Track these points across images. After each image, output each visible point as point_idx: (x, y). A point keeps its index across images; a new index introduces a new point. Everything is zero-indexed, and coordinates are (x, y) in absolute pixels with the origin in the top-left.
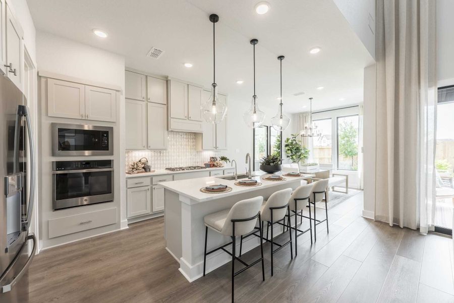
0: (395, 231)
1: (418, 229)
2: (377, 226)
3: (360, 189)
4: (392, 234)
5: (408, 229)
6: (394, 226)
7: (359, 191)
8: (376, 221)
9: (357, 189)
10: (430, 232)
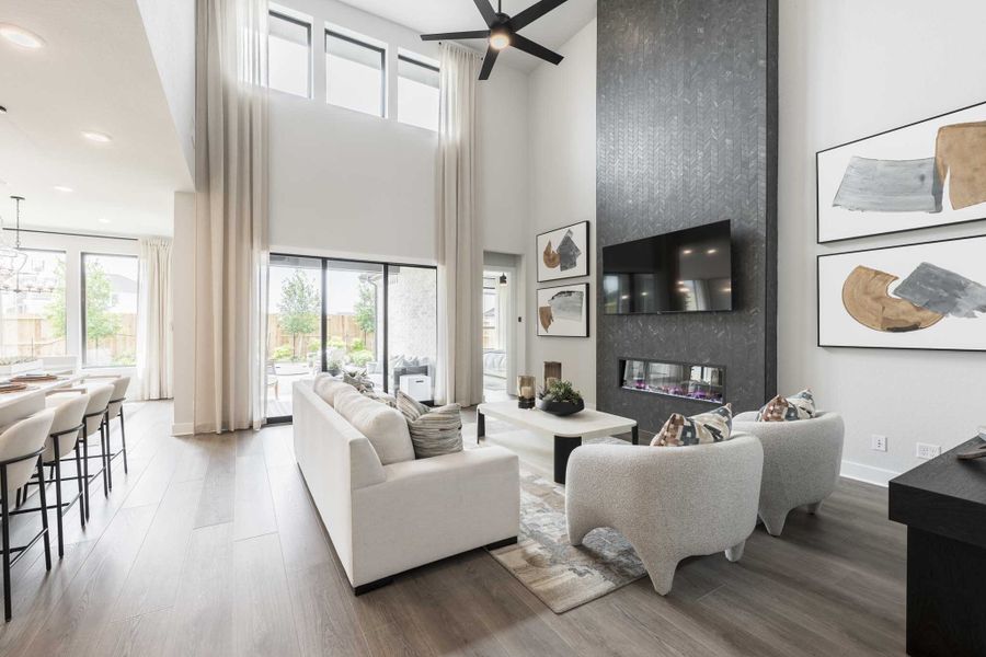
0: (225, 437)
1: (251, 427)
2: (199, 439)
3: (143, 400)
4: (223, 441)
5: (240, 431)
6: (223, 433)
7: (143, 404)
8: (196, 435)
9: (137, 401)
10: (263, 426)
